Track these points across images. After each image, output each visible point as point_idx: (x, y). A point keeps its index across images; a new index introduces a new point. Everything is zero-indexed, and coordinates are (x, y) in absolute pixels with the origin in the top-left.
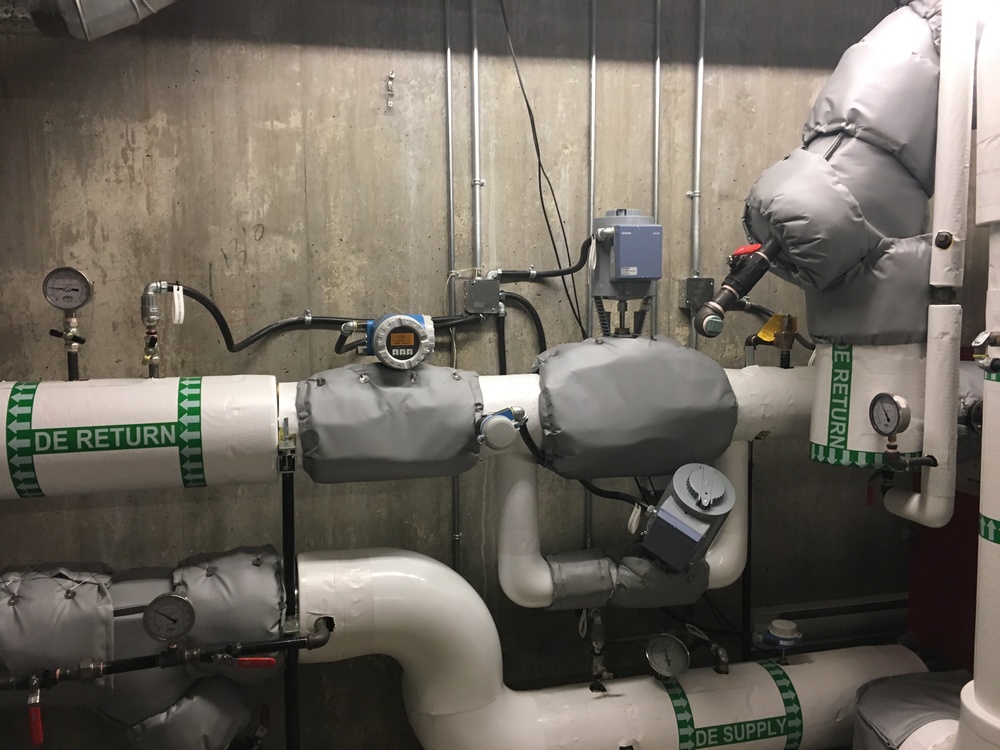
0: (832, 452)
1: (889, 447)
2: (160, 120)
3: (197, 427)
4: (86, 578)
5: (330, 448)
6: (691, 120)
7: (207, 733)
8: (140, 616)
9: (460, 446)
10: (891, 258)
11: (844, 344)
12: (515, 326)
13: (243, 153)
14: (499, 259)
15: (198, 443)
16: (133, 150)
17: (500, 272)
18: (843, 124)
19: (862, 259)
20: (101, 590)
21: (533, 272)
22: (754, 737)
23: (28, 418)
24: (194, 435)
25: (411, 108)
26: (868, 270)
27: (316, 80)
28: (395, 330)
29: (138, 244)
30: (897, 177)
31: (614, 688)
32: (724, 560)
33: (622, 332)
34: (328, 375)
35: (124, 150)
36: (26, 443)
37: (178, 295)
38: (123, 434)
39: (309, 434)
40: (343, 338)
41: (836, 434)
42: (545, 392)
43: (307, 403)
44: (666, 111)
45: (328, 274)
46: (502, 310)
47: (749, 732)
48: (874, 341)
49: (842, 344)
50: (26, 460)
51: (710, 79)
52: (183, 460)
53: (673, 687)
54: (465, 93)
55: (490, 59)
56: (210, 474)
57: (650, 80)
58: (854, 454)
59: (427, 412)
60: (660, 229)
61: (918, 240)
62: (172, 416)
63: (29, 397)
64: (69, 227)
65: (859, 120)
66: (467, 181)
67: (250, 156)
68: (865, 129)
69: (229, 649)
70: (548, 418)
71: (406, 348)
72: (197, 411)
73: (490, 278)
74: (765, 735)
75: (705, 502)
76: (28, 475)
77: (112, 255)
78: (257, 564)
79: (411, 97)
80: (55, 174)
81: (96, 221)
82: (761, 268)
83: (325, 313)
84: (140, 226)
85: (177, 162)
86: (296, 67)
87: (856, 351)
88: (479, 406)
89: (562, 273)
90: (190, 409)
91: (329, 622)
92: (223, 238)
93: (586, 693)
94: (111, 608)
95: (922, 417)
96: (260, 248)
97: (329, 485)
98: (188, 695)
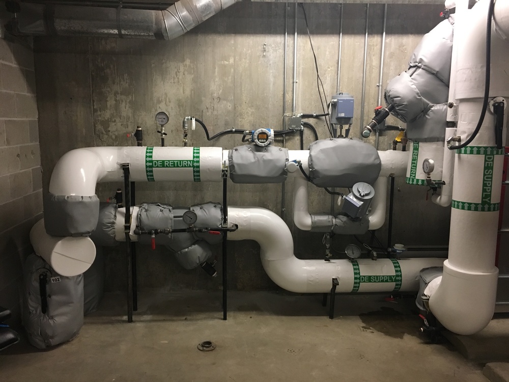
0: (411, 180)
1: (428, 177)
2: (188, 62)
3: (198, 162)
4: (165, 206)
5: (238, 171)
6: (380, 56)
7: (200, 256)
8: (182, 218)
9: (280, 173)
10: (432, 111)
11: (417, 141)
12: (307, 134)
13: (214, 72)
14: (302, 109)
15: (198, 167)
16: (179, 72)
17: (302, 114)
18: (417, 64)
19: (423, 111)
20: (170, 210)
21: (315, 115)
22: (382, 281)
23: (151, 157)
24: (197, 164)
25: (272, 55)
26: (424, 115)
27: (239, 46)
28: (260, 133)
29: (180, 104)
30: (437, 82)
31: (332, 261)
32: (376, 219)
33: (341, 136)
34: (238, 148)
35: (176, 72)
36: (151, 164)
37: (194, 121)
38: (177, 163)
39: (232, 166)
40: (244, 137)
41: (412, 173)
42: (310, 156)
43: (232, 156)
44: (369, 53)
45: (241, 114)
46: (302, 128)
47: (381, 279)
48: (426, 140)
49: (416, 142)
50: (150, 169)
51: (388, 40)
52: (194, 172)
53: (354, 262)
54: (291, 49)
55: (302, 36)
56: (202, 177)
57: (363, 41)
58: (418, 180)
59: (270, 161)
60: (353, 100)
61: (444, 105)
62: (192, 159)
63: (151, 151)
64: (159, 98)
65: (422, 62)
66: (291, 81)
67: (216, 74)
68: (425, 66)
69: (207, 229)
70: (311, 165)
71: (264, 139)
72: (198, 157)
73: (298, 116)
74: (387, 281)
75: (362, 194)
76: (151, 174)
77: (172, 108)
78: (215, 207)
79: (272, 51)
80: (155, 81)
81: (167, 96)
82: (387, 114)
83: (239, 128)
84: (181, 98)
85: (193, 76)
86: (232, 42)
87: (420, 144)
88: (287, 160)
89: (325, 115)
90: (196, 157)
91: (237, 226)
92: (206, 102)
93: (323, 261)
94: (173, 215)
95: (442, 168)
96: (219, 105)
97: (238, 184)
98: (194, 245)
